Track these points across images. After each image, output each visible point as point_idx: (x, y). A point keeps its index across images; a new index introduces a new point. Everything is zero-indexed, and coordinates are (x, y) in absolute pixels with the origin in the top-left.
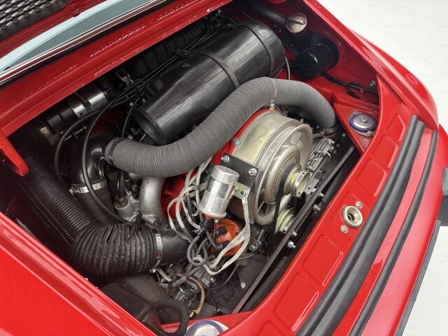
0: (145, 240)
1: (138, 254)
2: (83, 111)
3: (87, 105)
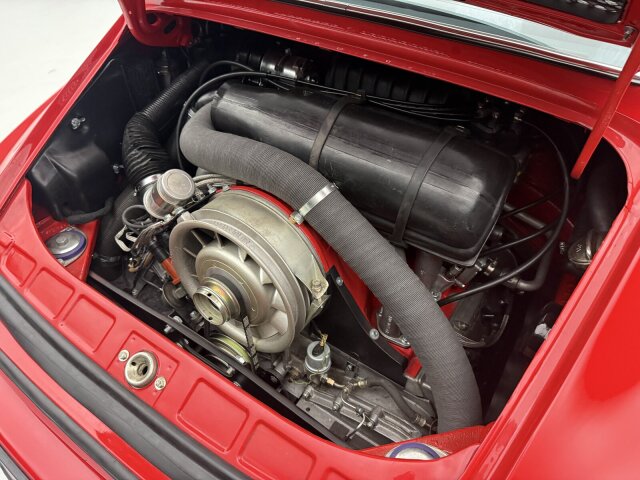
2: (273, 71)
3: (279, 69)
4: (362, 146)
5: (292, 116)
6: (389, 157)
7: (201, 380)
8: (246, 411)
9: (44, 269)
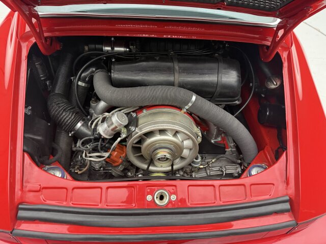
0: (74, 118)
1: (65, 121)
2: (109, 50)
3: (113, 49)
4: (194, 73)
5: (158, 70)
6: (206, 74)
7: (189, 186)
8: (213, 186)
9: (74, 189)
